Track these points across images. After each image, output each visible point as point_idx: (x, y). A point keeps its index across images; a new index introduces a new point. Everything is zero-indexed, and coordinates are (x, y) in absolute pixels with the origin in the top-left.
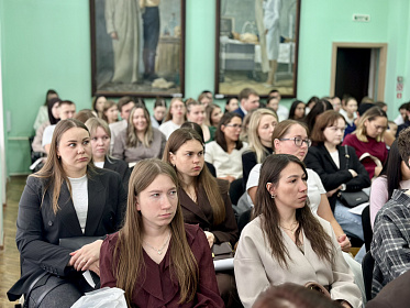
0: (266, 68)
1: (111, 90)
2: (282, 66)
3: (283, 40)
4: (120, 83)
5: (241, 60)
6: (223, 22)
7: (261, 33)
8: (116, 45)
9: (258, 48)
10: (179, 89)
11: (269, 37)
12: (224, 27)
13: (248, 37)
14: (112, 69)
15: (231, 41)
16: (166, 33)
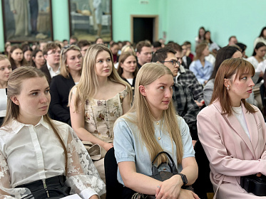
0: (96, 28)
1: (14, 40)
2: (104, 27)
3: (104, 14)
4: (19, 36)
5: (82, 24)
6: (71, 5)
7: (92, 10)
8: (16, 17)
9: (91, 18)
10: (50, 38)
11: (96, 12)
12: (72, 7)
13: (85, 12)
14: (14, 29)
15: (77, 14)
16: (42, 10)
